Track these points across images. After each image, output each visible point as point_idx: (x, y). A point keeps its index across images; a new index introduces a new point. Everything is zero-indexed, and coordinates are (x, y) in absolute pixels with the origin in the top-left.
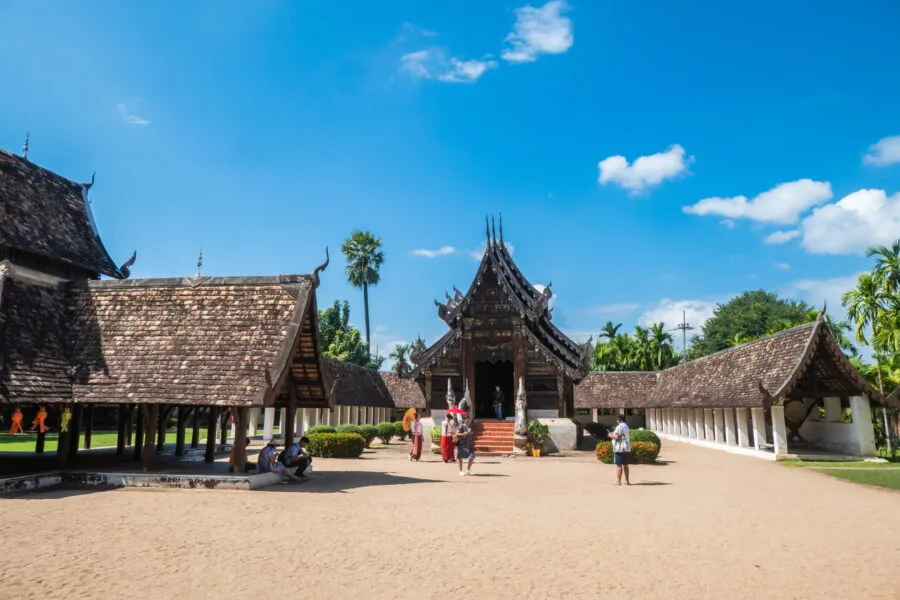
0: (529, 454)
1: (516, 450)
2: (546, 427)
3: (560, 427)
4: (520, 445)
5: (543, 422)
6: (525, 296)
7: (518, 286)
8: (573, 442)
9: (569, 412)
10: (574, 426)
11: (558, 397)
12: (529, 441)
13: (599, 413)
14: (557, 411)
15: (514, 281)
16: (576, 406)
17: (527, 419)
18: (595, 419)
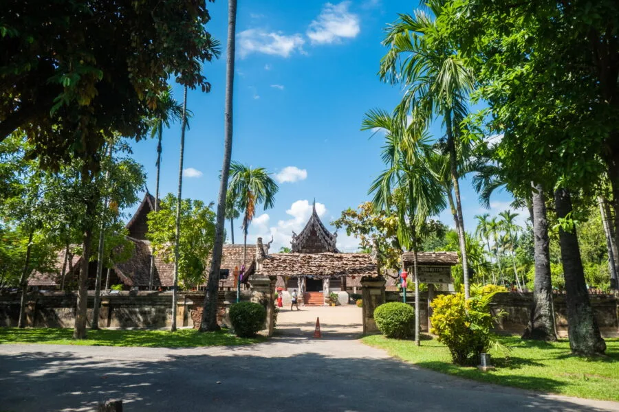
0: (331, 305)
1: (325, 304)
2: (337, 295)
3: (342, 295)
4: (327, 302)
5: (335, 293)
6: (327, 238)
7: (324, 234)
8: (347, 301)
9: (345, 289)
10: (347, 294)
11: (341, 282)
12: (331, 300)
13: (357, 289)
14: (340, 288)
15: (322, 231)
16: (347, 285)
17: (330, 291)
18: (355, 292)
